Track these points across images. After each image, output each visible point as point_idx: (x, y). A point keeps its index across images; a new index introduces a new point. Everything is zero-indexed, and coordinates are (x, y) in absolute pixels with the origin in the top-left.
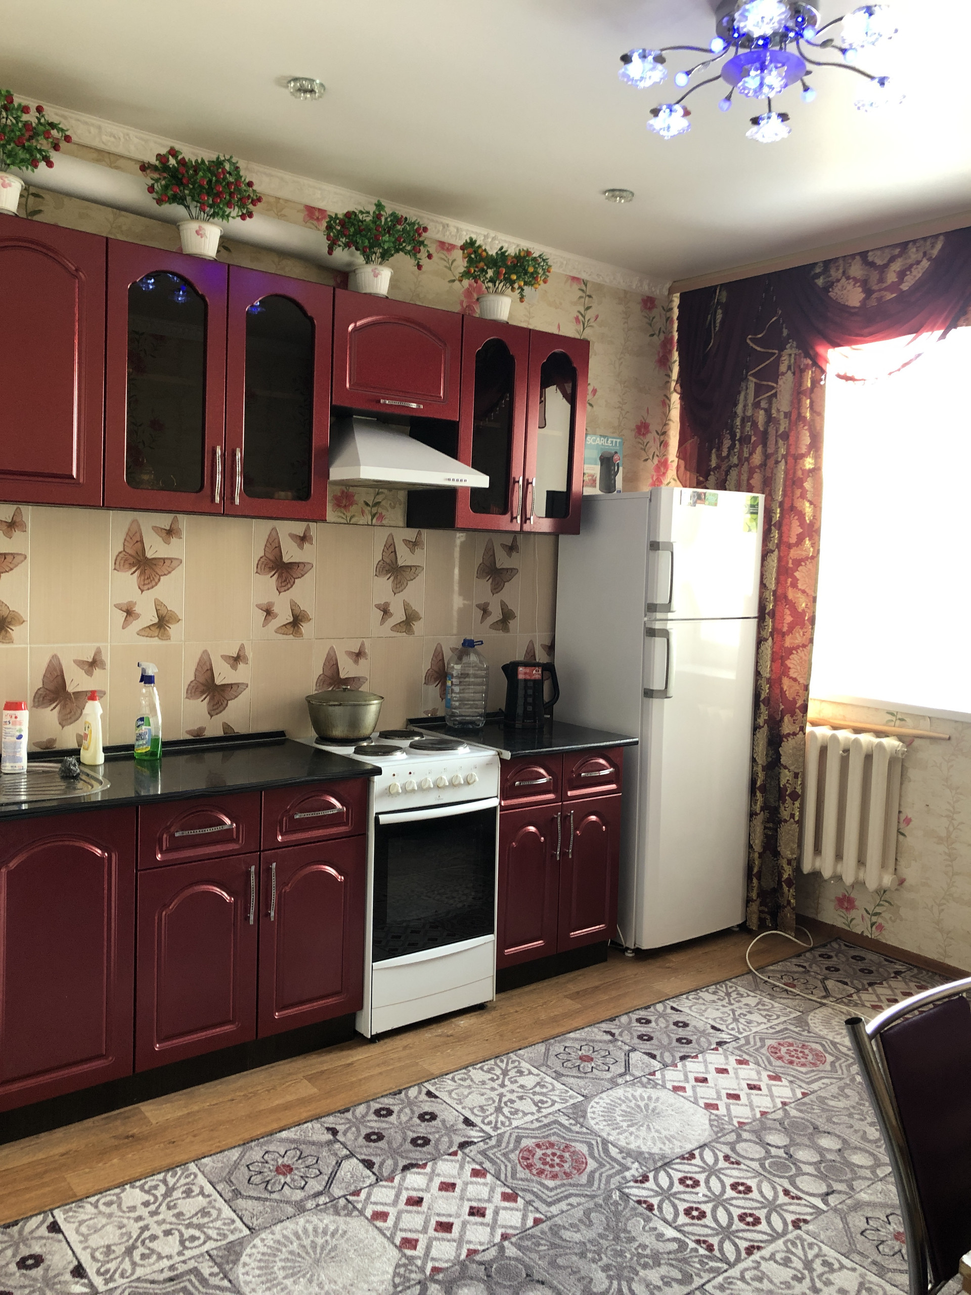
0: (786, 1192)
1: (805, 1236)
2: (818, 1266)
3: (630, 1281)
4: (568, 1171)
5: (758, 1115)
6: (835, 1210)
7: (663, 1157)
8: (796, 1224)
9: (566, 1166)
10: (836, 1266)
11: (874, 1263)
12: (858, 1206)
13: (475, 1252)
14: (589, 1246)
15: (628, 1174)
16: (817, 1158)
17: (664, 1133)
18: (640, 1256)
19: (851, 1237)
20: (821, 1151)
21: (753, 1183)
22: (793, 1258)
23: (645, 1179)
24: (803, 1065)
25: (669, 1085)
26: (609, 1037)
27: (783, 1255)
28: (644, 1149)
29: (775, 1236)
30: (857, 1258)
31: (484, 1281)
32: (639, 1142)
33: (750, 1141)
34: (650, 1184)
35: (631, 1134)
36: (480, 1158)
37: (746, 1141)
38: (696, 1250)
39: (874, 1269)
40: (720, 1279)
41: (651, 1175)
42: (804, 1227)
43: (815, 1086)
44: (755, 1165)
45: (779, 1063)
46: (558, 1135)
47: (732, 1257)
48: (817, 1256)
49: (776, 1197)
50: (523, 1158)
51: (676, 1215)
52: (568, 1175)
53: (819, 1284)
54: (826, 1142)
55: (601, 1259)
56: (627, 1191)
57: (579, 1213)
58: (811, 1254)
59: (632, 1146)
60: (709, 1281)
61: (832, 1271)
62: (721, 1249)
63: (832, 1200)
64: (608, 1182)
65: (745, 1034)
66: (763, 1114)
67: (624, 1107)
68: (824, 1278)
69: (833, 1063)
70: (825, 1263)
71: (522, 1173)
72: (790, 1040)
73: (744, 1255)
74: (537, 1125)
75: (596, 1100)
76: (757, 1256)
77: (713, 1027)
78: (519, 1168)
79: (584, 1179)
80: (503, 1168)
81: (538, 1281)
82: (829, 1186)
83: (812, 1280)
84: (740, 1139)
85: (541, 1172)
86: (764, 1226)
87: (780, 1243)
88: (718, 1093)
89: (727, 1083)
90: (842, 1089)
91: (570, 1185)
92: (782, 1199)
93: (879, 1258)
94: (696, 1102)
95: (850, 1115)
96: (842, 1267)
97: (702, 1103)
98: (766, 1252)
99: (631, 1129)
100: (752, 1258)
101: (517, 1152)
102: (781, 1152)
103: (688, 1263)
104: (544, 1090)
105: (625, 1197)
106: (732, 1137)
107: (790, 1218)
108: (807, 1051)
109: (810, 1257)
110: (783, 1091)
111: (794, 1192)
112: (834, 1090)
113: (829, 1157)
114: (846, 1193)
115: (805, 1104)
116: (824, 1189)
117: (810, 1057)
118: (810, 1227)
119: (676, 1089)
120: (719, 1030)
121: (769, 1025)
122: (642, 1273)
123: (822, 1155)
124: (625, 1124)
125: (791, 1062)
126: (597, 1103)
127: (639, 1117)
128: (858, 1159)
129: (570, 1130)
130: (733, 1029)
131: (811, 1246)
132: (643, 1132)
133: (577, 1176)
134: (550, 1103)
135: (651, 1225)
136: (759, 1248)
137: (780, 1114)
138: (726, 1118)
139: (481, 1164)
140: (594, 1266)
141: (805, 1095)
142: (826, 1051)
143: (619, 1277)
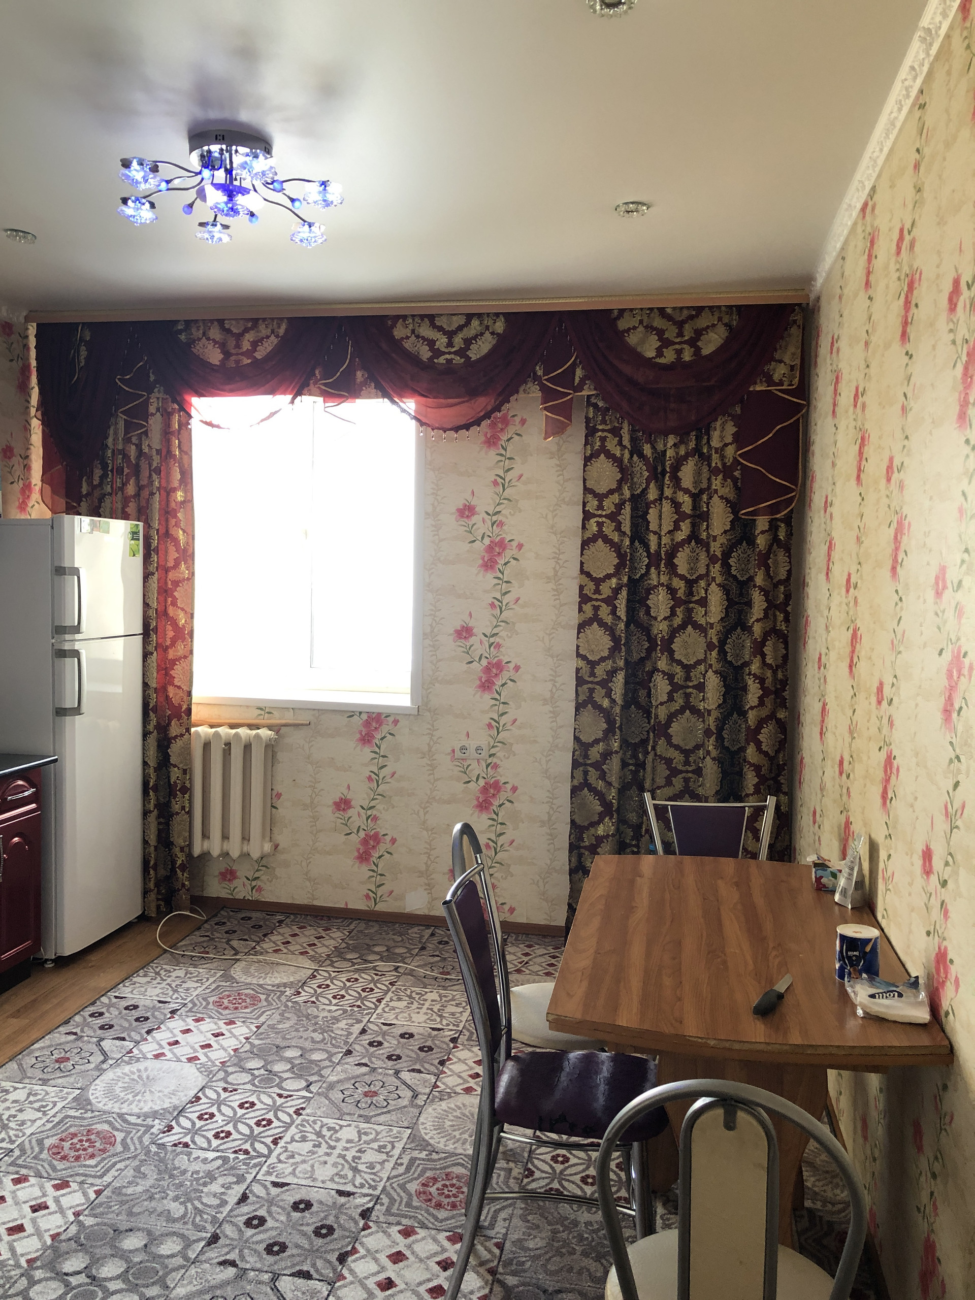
0: (280, 1096)
1: (307, 1118)
2: (325, 1131)
3: (199, 1199)
4: (101, 1147)
5: (232, 1053)
6: (319, 1094)
7: (175, 1108)
8: (298, 1112)
9: (98, 1144)
10: (337, 1128)
11: (360, 1116)
12: (331, 1086)
13: (58, 1234)
14: (153, 1190)
15: (154, 1130)
16: (289, 1066)
17: (166, 1091)
18: (197, 1180)
19: (337, 1107)
20: (289, 1060)
21: (253, 1099)
22: (308, 1134)
23: (170, 1128)
24: (246, 1007)
25: (150, 1056)
26: (73, 1037)
27: (300, 1135)
28: (156, 1108)
29: (288, 1126)
30: (348, 1118)
31: (80, 1251)
32: (150, 1104)
33: (236, 1072)
34: (177, 1129)
35: (139, 1101)
36: (11, 1169)
37: (232, 1073)
38: (238, 1158)
39: (362, 1119)
40: (265, 1168)
41: (173, 1123)
42: (303, 1112)
43: (262, 1019)
44: (249, 1087)
45: (227, 1012)
46: (75, 1126)
47: (266, 1152)
48: (322, 1127)
49: (274, 1102)
50: (54, 1154)
51: (209, 1142)
52: (104, 1151)
53: (332, 1143)
54: (289, 1053)
55: (168, 1195)
56: (160, 1141)
57: (130, 1173)
58: (317, 1127)
59: (146, 1109)
60: (257, 1173)
61: (336, 1131)
62: (255, 1150)
63: (312, 1088)
64: (141, 1142)
65: (189, 999)
66: (235, 1050)
67: (120, 1084)
68: (333, 1138)
69: (266, 1000)
70: (329, 1129)
71: (60, 1165)
72: (227, 993)
73: (273, 1147)
74: (50, 1125)
75: (93, 1087)
76: (282, 1143)
77: (160, 1002)
78: (55, 1163)
79: (119, 1148)
80: (40, 1167)
81: (127, 1231)
82: (307, 1080)
83: (327, 1142)
84: (228, 1074)
85: (78, 1158)
86: (276, 1123)
87: (293, 1130)
88: (192, 1048)
89: (196, 1039)
90: (282, 1015)
91: (110, 1156)
92: (280, 1101)
93: (362, 1112)
94: (179, 1060)
95: (297, 1030)
96: (341, 1127)
97: (184, 1059)
98: (287, 1138)
99: (137, 1098)
100: (279, 1145)
101: (46, 1151)
102: (262, 1071)
103: (236, 1168)
104: (39, 1097)
105: (162, 1146)
106: (221, 1075)
107: (291, 1111)
108: (243, 997)
109: (318, 1130)
110: (241, 1030)
111: (285, 1093)
112: (277, 1017)
113: (297, 1062)
114: (319, 1081)
115: (261, 1034)
116: (304, 1084)
117: (248, 1000)
118: (308, 1111)
119: (157, 1056)
120: (166, 1002)
121: (204, 987)
122: (205, 1190)
123: (291, 1063)
124: (130, 1096)
125: (236, 1008)
126: (96, 1090)
127: (139, 1087)
128: (316, 1056)
129: (85, 1119)
130: (177, 998)
131: (315, 1122)
132: (148, 1096)
133: (111, 1148)
134: (51, 1105)
135: (194, 1156)
136: (280, 1138)
137: (247, 1047)
138: (209, 1063)
139: (17, 1173)
140: (165, 1201)
141: (258, 1027)
142: (257, 992)
143: (190, 1200)
